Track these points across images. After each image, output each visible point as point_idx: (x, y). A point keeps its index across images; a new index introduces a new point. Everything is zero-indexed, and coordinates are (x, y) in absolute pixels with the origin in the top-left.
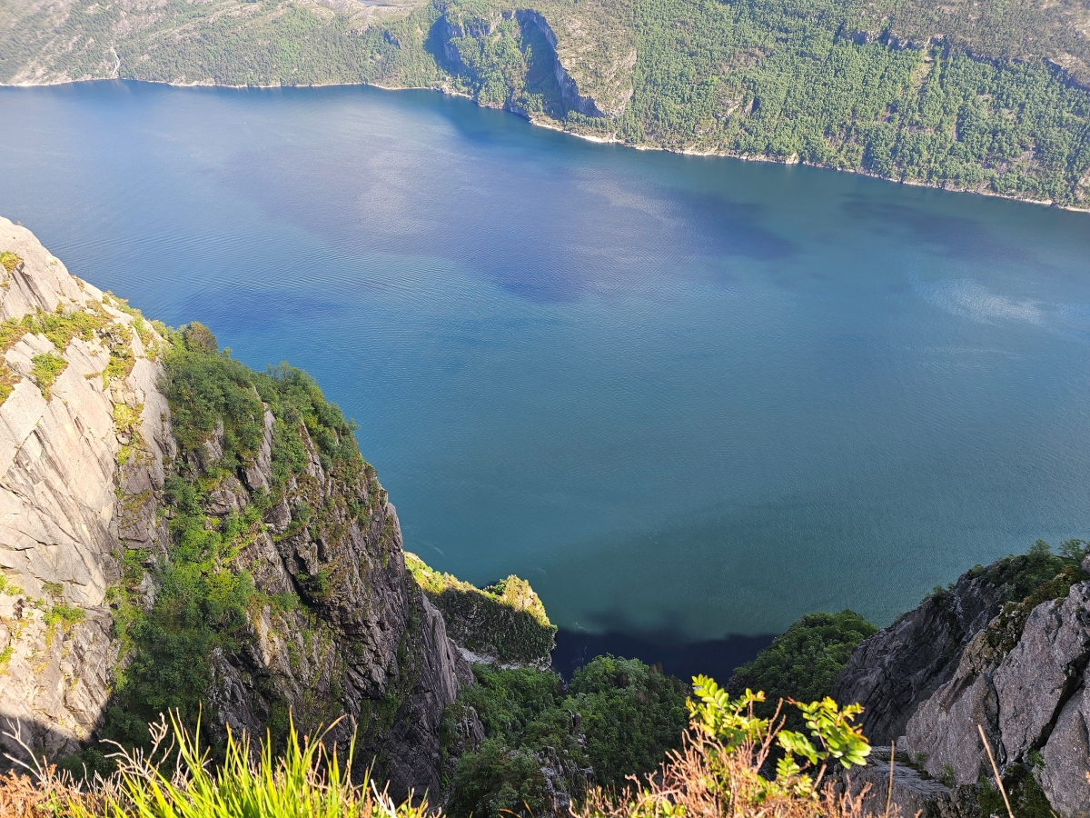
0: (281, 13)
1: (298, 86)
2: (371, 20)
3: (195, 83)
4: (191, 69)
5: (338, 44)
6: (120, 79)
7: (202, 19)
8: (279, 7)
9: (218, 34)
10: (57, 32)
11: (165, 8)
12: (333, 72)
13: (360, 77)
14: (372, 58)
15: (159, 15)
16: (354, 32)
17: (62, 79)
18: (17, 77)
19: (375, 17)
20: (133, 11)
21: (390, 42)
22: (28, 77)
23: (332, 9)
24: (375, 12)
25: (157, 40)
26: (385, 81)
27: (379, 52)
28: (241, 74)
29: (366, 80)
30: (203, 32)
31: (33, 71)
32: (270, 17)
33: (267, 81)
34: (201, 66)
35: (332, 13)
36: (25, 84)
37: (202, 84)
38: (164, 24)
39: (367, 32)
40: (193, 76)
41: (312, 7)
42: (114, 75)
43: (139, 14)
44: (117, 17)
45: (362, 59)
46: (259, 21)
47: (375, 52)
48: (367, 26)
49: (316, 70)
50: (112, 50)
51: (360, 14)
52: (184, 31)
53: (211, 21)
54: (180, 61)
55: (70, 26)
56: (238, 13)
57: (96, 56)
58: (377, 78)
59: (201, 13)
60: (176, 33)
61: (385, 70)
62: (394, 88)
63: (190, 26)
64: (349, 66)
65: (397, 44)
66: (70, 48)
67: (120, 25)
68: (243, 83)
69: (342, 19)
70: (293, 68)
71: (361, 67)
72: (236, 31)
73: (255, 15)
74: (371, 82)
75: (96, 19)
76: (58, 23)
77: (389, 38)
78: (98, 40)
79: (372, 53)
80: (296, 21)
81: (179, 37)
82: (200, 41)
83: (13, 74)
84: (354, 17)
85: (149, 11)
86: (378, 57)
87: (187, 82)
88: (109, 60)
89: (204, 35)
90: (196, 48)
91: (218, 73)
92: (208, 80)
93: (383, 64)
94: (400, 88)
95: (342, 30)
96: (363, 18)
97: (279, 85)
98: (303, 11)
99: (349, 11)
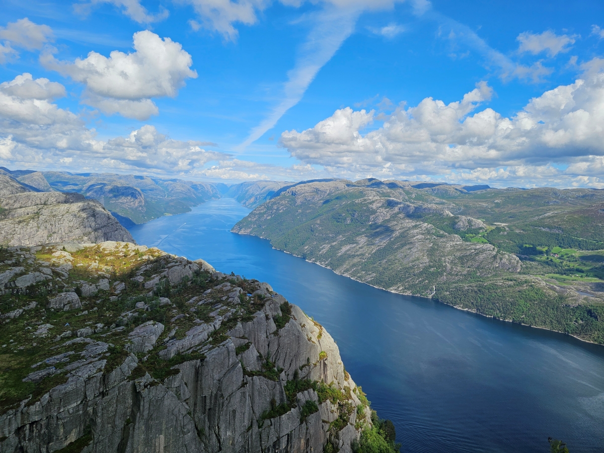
0: (525, 288)
1: (523, 324)
2: (581, 301)
3: (466, 309)
4: (467, 303)
5: (555, 309)
6: (432, 299)
7: (481, 283)
8: (525, 285)
9: (487, 291)
10: (414, 275)
11: (465, 275)
12: (547, 323)
13: (565, 330)
14: (576, 321)
15: (461, 277)
16: (567, 306)
17: (408, 293)
18: (391, 288)
19: (584, 301)
20: (450, 274)
21: (591, 316)
22: (395, 290)
23: (557, 292)
24: (585, 299)
25: (456, 287)
26: (582, 336)
27: (582, 319)
28: (492, 311)
29: (568, 332)
30: (479, 289)
31: (398, 287)
32: (517, 289)
33: (505, 318)
34: (472, 303)
35: (556, 294)
36: (393, 292)
37: (470, 310)
38: (462, 281)
39: (577, 308)
40: (466, 306)
41: (544, 289)
42: (430, 297)
43: (452, 275)
44: (442, 275)
45: (569, 320)
46: (511, 290)
47: (579, 318)
48: (578, 305)
49: (536, 319)
50: (434, 287)
51: (575, 298)
52: (470, 286)
53: (485, 285)
54: (463, 298)
55: (421, 273)
56: (500, 284)
57: (426, 288)
58: (576, 333)
59: (482, 280)
60: (466, 286)
61: (583, 330)
62: (587, 341)
63: (474, 285)
64: (559, 322)
65: (596, 318)
66: (417, 282)
67: (442, 278)
68: (491, 315)
69: (561, 298)
70: (522, 315)
71: (566, 324)
72: (497, 291)
73: (510, 286)
74: (572, 333)
75: (433, 274)
76: (416, 272)
77: (591, 313)
78: (429, 282)
79: (577, 319)
80: (532, 294)
81: (466, 288)
82: (476, 292)
83: (390, 287)
84: (570, 298)
85: (457, 275)
86: (581, 322)
87: (462, 308)
88: (430, 291)
89: (479, 290)
90: (474, 294)
91: (480, 308)
92: (473, 310)
93: (583, 326)
94: (592, 342)
95: (560, 303)
96: (576, 300)
97: (511, 321)
98: (539, 289)
99: (567, 295)
